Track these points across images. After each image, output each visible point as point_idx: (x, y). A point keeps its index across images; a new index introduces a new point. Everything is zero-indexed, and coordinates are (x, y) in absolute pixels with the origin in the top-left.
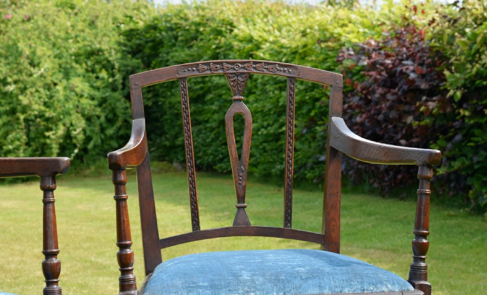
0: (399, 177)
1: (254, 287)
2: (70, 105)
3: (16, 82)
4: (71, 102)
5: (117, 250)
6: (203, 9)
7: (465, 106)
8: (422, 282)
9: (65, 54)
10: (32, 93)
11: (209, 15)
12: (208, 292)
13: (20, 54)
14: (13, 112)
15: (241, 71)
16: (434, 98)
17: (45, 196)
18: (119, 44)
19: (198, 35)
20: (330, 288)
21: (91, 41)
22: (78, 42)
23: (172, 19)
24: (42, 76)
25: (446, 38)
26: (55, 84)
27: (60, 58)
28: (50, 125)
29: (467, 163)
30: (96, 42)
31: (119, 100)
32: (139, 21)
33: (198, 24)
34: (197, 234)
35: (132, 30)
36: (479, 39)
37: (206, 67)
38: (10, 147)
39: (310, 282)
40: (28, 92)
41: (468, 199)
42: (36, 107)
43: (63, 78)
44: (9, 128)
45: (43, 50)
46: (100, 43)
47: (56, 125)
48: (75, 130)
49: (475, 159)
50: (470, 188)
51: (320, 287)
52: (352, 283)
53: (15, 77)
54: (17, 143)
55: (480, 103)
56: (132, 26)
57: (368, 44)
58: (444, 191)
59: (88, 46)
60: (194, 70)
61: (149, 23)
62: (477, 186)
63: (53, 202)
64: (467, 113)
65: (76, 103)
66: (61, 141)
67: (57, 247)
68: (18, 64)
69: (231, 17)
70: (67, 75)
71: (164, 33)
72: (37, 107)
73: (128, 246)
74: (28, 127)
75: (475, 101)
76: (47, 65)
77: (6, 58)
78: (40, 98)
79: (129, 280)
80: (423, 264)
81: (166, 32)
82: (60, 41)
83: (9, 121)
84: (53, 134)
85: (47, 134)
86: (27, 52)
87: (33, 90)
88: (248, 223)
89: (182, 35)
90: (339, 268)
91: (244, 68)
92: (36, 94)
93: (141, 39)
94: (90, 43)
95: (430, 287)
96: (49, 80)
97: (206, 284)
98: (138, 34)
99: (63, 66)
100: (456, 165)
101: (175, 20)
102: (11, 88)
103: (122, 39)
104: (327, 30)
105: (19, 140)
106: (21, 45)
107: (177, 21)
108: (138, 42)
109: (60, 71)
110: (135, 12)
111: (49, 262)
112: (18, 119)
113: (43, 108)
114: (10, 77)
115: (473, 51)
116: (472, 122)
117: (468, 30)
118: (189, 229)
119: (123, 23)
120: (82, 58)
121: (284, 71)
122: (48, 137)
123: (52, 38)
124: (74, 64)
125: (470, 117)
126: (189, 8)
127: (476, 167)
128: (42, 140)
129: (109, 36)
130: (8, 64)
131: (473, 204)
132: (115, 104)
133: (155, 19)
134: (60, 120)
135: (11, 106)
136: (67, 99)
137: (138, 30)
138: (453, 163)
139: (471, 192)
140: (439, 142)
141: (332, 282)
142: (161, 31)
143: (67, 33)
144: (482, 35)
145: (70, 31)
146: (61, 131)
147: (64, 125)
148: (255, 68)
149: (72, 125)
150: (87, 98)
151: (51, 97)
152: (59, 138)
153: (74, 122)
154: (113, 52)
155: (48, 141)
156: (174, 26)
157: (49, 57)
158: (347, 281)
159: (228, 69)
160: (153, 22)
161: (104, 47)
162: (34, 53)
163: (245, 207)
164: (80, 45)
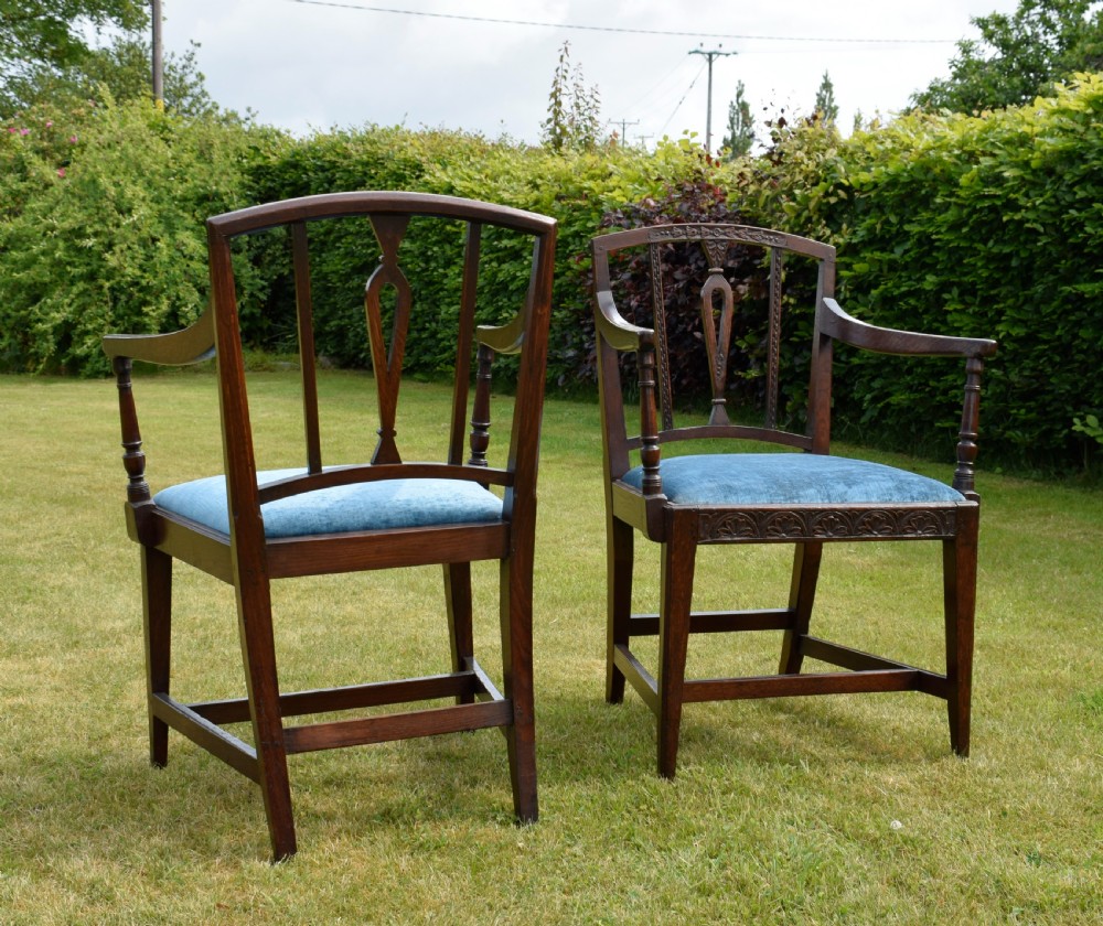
0: (684, 382)
2: (176, 271)
3: (96, 234)
4: (177, 266)
6: (373, 143)
7: (789, 291)
8: (970, 493)
9: (166, 198)
10: (122, 251)
11: (383, 151)
13: (103, 195)
14: (91, 277)
15: (723, 236)
16: (746, 280)
18: (242, 185)
19: (365, 178)
21: (204, 181)
22: (186, 181)
23: (324, 156)
24: (135, 227)
25: (762, 201)
26: (154, 240)
27: (158, 203)
28: (148, 298)
30: (211, 183)
31: (244, 266)
32: (270, 155)
33: (366, 164)
34: (670, 433)
35: (259, 167)
36: (812, 204)
37: (680, 231)
38: (90, 327)
39: (855, 487)
40: (117, 249)
42: (129, 270)
43: (164, 231)
44: (87, 299)
45: (135, 191)
46: (217, 184)
47: (157, 297)
48: (186, 306)
53: (98, 227)
54: (101, 321)
55: (807, 288)
56: (259, 161)
57: (645, 203)
58: (746, 402)
59: (200, 186)
60: (667, 235)
61: (287, 159)
64: (792, 301)
65: (185, 267)
66: (164, 320)
68: (98, 208)
69: (418, 157)
70: (171, 229)
71: (311, 174)
72: (131, 271)
74: (115, 300)
75: (802, 286)
76: (141, 211)
77: (81, 199)
78: (133, 258)
79: (655, 481)
80: (970, 472)
81: (315, 172)
82: (157, 177)
83: (86, 290)
84: (153, 311)
85: (145, 309)
86: (112, 191)
87: (124, 246)
88: (727, 423)
89: (341, 178)
91: (725, 234)
92: (128, 253)
93: (274, 181)
94: (203, 184)
96: (145, 233)
98: (268, 173)
99: (165, 213)
101: (329, 157)
102: (89, 243)
103: (247, 179)
104: (570, 180)
105: (102, 316)
106: (104, 181)
107: (333, 159)
108: (269, 184)
109: (160, 222)
110: (262, 141)
112: (101, 287)
113: (138, 273)
114: (91, 226)
115: (802, 220)
116: (798, 311)
117: (797, 192)
119: (246, 157)
120: (190, 204)
122: (147, 315)
123: (147, 173)
124: (180, 212)
125: (795, 306)
126: (347, 140)
127: (798, 370)
128: (135, 319)
129: (228, 174)
130: (85, 208)
132: (239, 271)
133: (296, 154)
134: (163, 291)
135: (89, 268)
136: (172, 261)
137: (270, 168)
140: (746, 337)
142: (305, 171)
143: (167, 167)
144: (816, 199)
145: (171, 165)
146: (165, 306)
147: (168, 298)
148: (737, 235)
149: (178, 298)
150: (199, 261)
151: (149, 258)
152: (160, 316)
153: (181, 295)
154: (235, 198)
155: (146, 320)
156: (327, 165)
157: (144, 199)
159: (707, 234)
160: (293, 156)
161: (222, 189)
162: (121, 194)
164: (190, 185)
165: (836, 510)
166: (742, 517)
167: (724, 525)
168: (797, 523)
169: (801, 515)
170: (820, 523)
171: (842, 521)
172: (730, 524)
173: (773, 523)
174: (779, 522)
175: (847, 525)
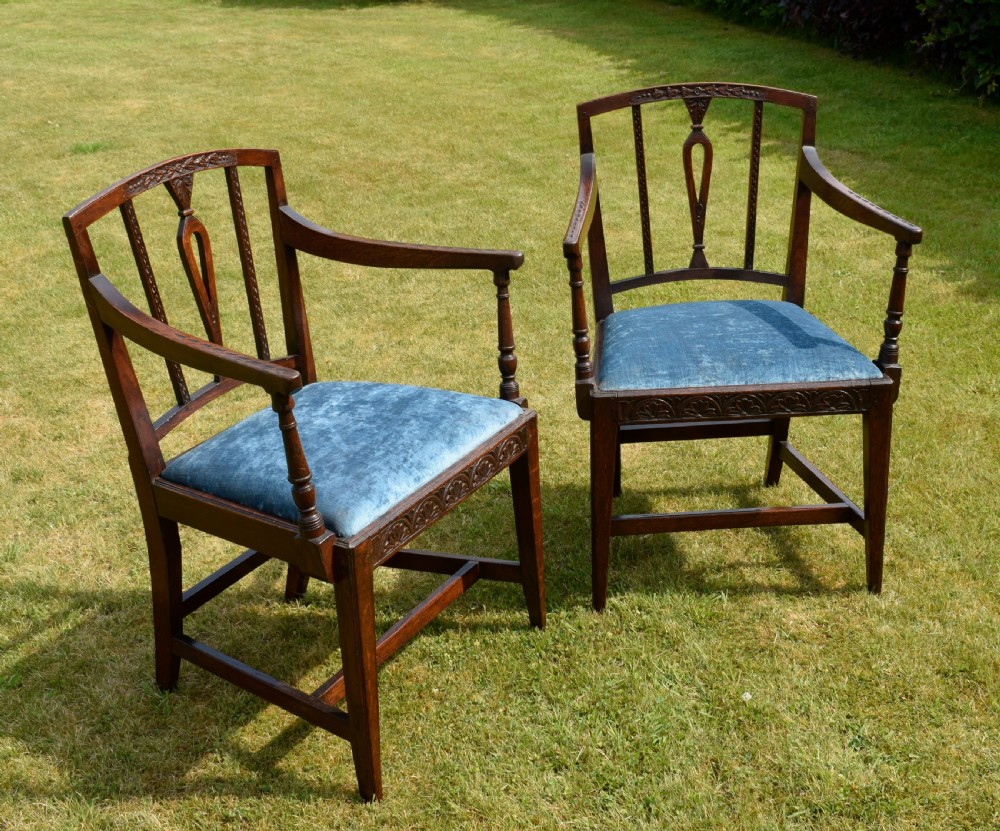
1: (715, 376)
5: (573, 336)
8: (892, 366)
12: (667, 382)
15: (702, 95)
17: (500, 292)
20: (795, 377)
29: (962, 32)
34: (651, 277)
37: (662, 92)
39: (773, 369)
41: (960, 78)
49: (974, 27)
50: (963, 63)
51: (783, 374)
52: (818, 370)
60: (648, 96)
62: (971, 61)
63: (507, 299)
67: (512, 344)
73: (584, 334)
79: (586, 368)
80: (894, 346)
88: (705, 264)
90: (804, 350)
91: (706, 92)
95: (900, 370)
97: (665, 372)
100: (948, 31)
111: (505, 359)
118: (641, 271)
121: (751, 94)
127: (973, 37)
131: (965, 82)
138: (943, 30)
139: (964, 69)
141: (797, 370)
158: (812, 367)
159: (688, 93)
163: (704, 247)
165: (749, 392)
166: (658, 402)
167: (642, 409)
168: (712, 405)
169: (715, 398)
170: (734, 404)
171: (756, 402)
172: (647, 408)
173: (688, 406)
174: (694, 405)
175: (760, 404)
